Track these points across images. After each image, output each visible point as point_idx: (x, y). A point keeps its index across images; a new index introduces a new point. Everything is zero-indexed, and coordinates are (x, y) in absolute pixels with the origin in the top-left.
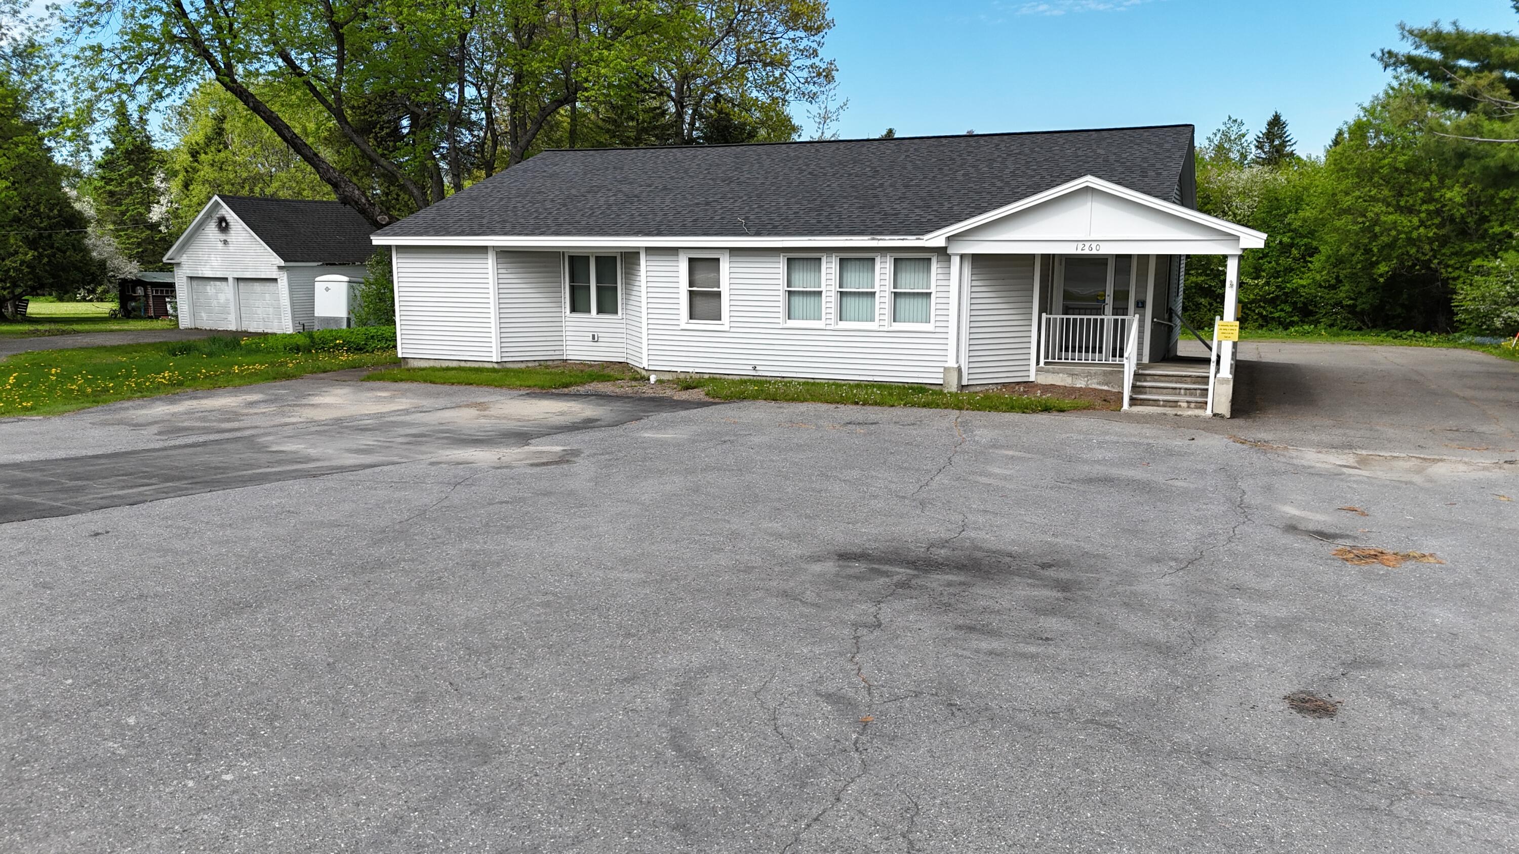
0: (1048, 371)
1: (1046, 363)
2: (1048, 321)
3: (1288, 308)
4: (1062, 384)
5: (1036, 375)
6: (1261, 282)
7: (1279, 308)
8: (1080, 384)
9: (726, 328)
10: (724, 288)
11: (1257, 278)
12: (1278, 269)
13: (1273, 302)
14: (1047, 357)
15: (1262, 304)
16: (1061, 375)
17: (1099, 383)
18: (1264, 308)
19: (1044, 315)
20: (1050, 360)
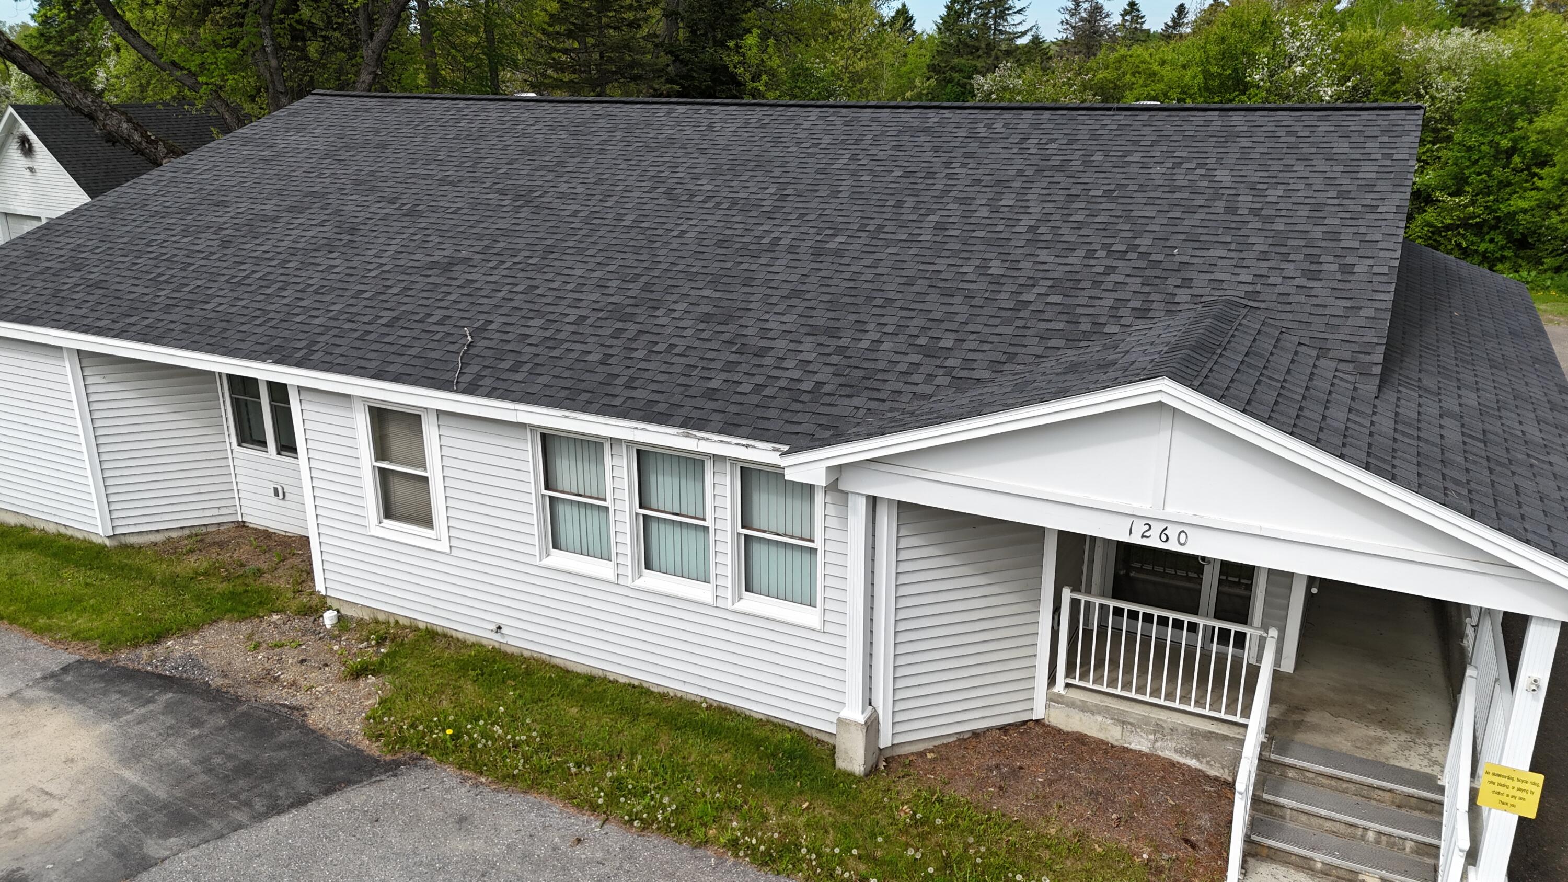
0: (1071, 704)
1: (1068, 685)
2: (1075, 603)
3: (1500, 240)
4: (1101, 736)
5: (1047, 707)
6: (1464, 200)
7: (1487, 237)
8: (1140, 743)
9: (444, 546)
10: (434, 471)
11: (1458, 193)
12: (1490, 184)
13: (1479, 229)
14: (1070, 669)
15: (1462, 231)
16: (1099, 718)
17: (1179, 751)
18: (1463, 236)
19: (1067, 594)
20: (1076, 682)
